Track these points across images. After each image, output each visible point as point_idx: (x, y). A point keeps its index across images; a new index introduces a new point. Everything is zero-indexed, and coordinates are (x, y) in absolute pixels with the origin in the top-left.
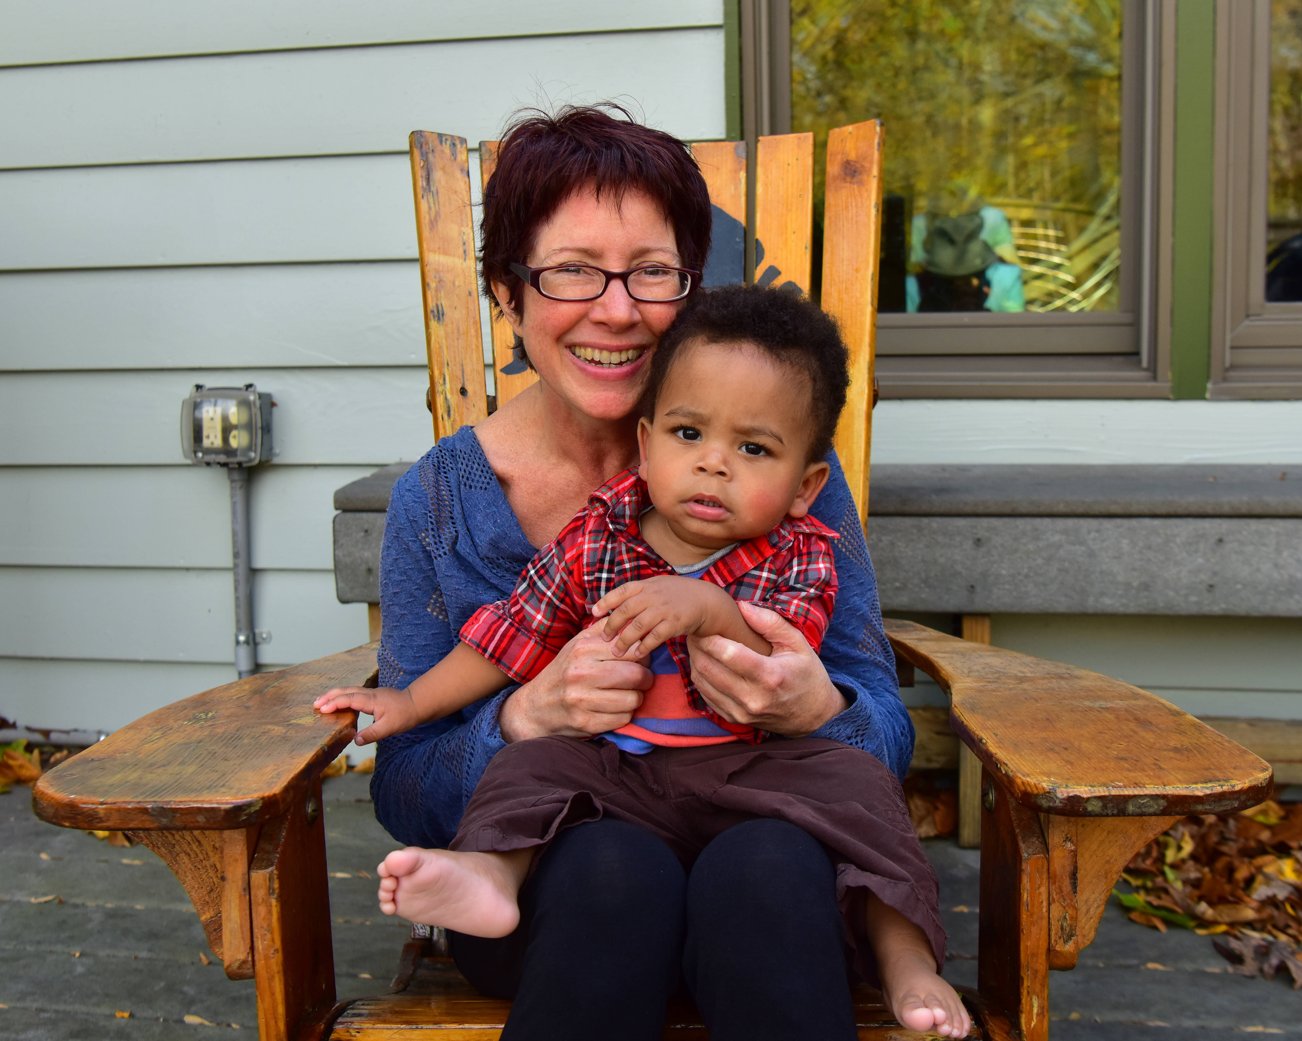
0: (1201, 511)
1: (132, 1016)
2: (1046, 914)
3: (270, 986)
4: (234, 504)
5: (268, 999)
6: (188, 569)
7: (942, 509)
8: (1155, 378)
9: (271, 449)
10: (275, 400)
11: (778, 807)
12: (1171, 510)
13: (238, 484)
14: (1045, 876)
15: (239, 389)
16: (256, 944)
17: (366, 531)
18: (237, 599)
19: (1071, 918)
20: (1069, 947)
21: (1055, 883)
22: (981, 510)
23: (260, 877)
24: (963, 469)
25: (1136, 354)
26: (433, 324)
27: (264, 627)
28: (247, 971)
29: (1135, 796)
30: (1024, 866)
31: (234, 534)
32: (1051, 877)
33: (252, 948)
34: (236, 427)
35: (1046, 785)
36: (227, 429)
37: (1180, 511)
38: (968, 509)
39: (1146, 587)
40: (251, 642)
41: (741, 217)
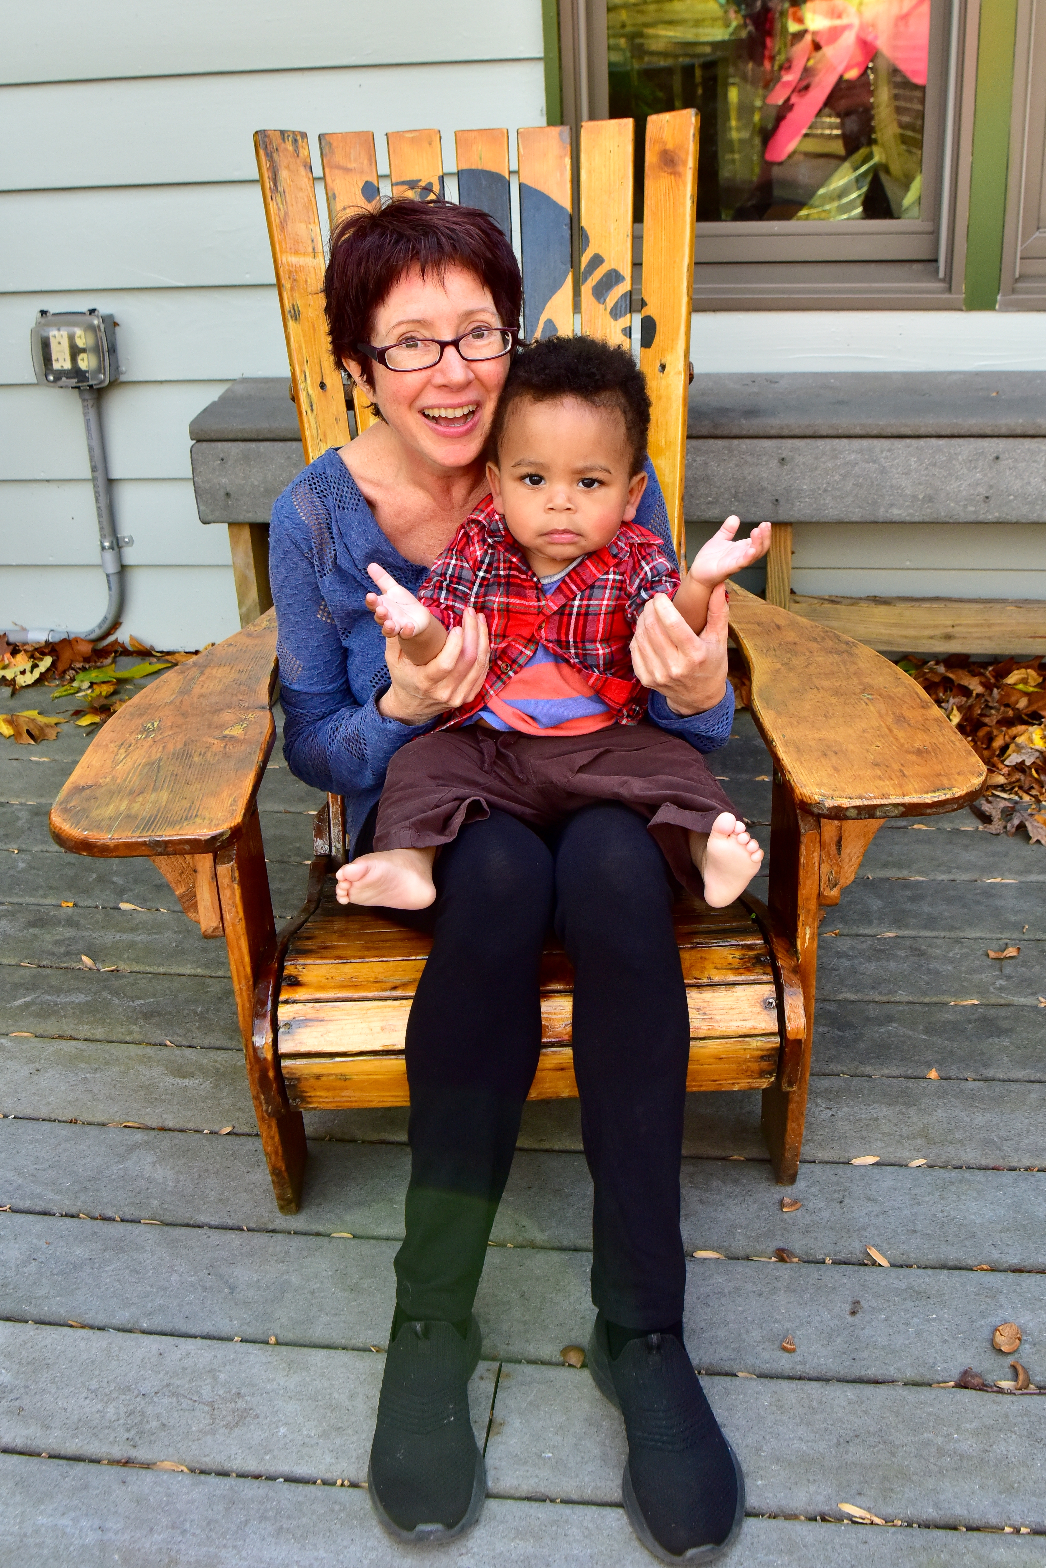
0: (981, 432)
1: (75, 905)
2: (817, 871)
4: (87, 422)
5: (236, 951)
6: (48, 481)
7: (751, 433)
8: (950, 290)
9: (118, 367)
10: (117, 320)
12: (955, 432)
13: (90, 403)
14: (817, 845)
15: (83, 314)
17: (222, 460)
18: (99, 508)
19: (836, 873)
20: (835, 892)
21: (824, 849)
22: (786, 432)
23: (224, 869)
25: (936, 261)
26: (291, 323)
27: (126, 530)
28: (220, 932)
30: (802, 839)
31: (91, 449)
32: (822, 845)
33: (222, 918)
34: (84, 350)
35: (817, 798)
36: (75, 352)
37: (962, 432)
39: (930, 499)
40: (116, 547)
41: (566, 203)
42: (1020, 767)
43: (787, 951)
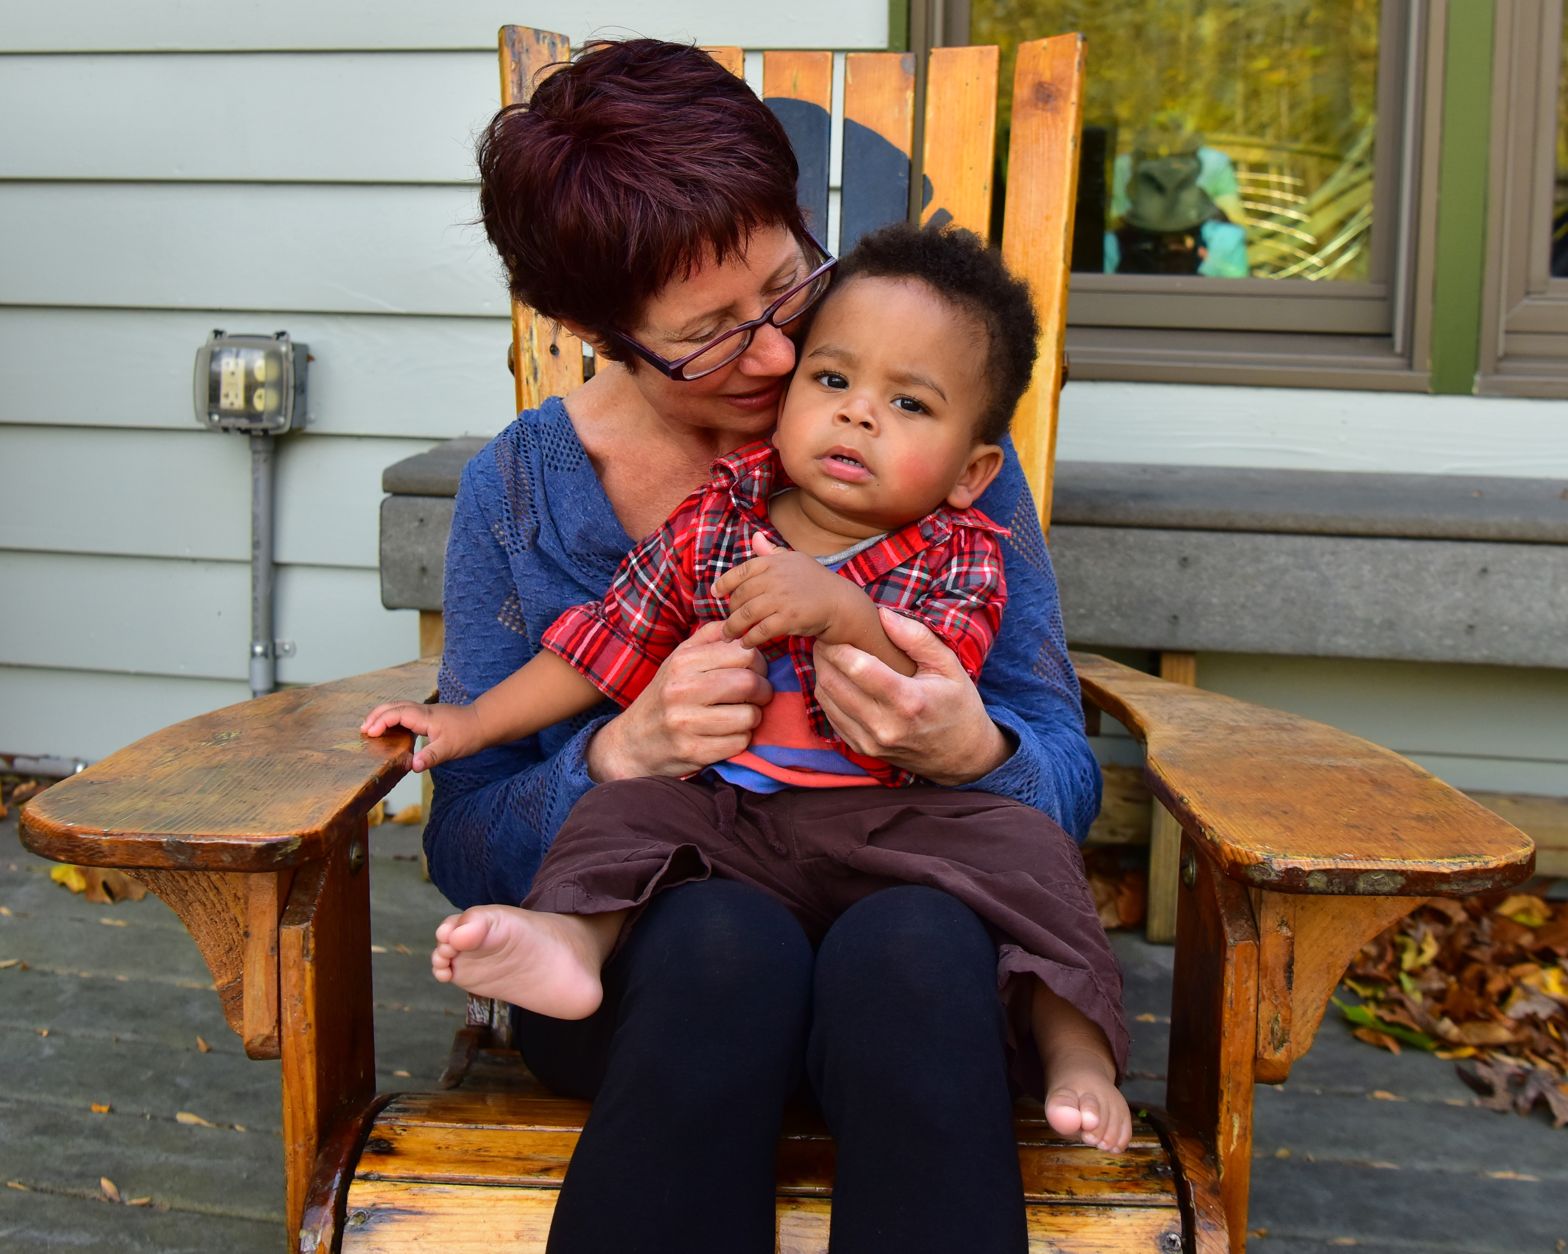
0: (1462, 533)
1: (111, 1110)
2: (1253, 1014)
3: (299, 1068)
4: (255, 482)
5: (295, 1084)
6: (194, 560)
7: (1141, 519)
8: (1410, 367)
9: (305, 414)
10: (313, 352)
11: (931, 872)
12: (1426, 532)
13: (262, 457)
14: (1254, 967)
15: (268, 337)
16: (283, 1016)
17: (422, 520)
18: (255, 599)
19: (1284, 1020)
20: (1280, 1056)
21: (1266, 977)
22: (1189, 521)
23: (292, 933)
24: (1169, 470)
25: (1391, 335)
27: (287, 636)
28: (273, 1049)
29: (1367, 871)
30: (1229, 954)
31: (255, 518)
32: (1261, 969)
33: (279, 1021)
34: (262, 385)
35: (1260, 854)
36: (251, 387)
37: (1435, 532)
38: (1173, 521)
39: (1390, 625)
40: (270, 655)
41: (905, 147)
42: (1531, 1020)
43: (1201, 1159)
